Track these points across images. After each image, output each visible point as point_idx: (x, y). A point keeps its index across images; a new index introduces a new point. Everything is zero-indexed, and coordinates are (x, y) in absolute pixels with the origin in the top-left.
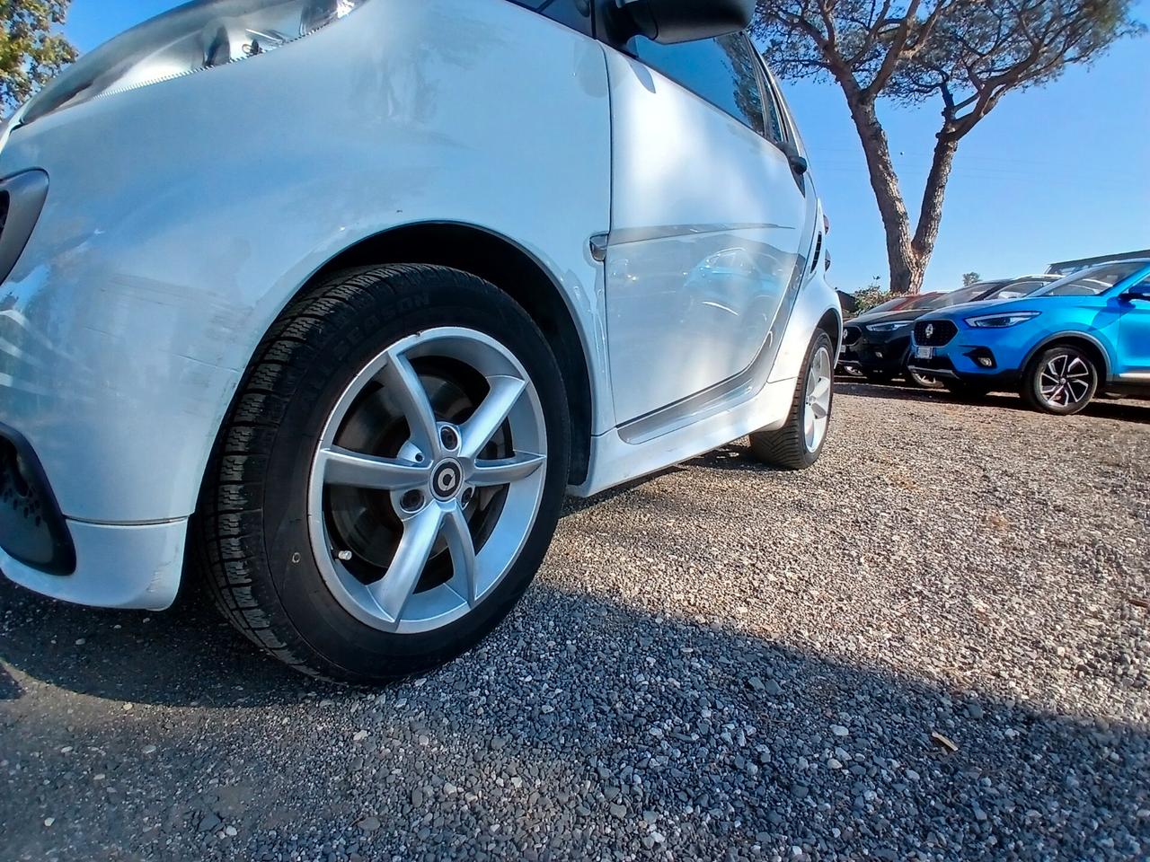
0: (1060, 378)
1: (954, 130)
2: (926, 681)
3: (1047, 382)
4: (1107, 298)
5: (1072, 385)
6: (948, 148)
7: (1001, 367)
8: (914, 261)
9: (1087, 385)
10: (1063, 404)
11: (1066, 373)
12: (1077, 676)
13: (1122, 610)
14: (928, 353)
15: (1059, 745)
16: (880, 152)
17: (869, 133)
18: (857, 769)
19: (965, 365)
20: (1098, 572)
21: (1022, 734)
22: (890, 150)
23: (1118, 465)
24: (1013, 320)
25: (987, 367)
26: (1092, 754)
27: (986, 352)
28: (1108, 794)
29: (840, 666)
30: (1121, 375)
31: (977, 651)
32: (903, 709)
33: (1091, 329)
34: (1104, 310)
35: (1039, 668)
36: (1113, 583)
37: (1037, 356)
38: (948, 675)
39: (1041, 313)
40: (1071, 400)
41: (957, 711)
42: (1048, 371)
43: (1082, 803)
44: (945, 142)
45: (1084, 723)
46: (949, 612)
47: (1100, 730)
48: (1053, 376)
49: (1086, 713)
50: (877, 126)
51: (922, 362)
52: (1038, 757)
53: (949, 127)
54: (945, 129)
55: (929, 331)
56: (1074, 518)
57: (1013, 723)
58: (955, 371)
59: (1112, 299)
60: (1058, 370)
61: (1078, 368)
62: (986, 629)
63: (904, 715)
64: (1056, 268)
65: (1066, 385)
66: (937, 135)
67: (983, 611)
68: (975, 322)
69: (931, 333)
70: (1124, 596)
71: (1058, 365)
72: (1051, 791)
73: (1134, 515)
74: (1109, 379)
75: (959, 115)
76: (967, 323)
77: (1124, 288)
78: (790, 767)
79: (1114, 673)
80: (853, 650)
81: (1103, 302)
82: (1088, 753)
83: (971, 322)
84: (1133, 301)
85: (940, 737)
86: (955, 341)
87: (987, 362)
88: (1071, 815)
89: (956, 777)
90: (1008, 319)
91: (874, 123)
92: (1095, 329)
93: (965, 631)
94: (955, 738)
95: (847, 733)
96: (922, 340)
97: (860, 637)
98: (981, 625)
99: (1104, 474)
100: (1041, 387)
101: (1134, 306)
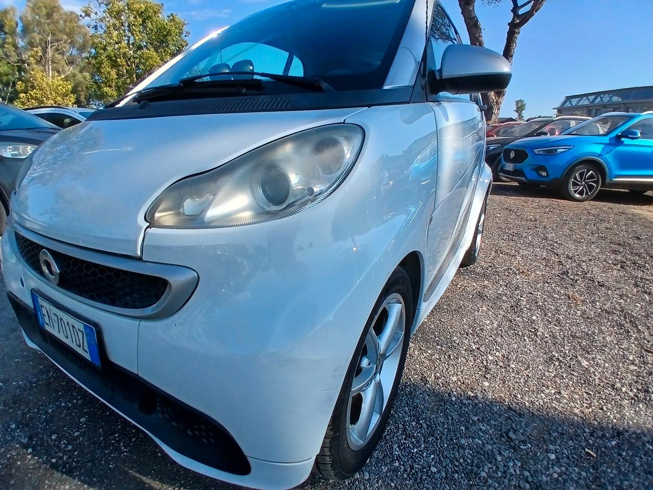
0: (582, 182)
1: (518, 21)
2: (576, 418)
3: (575, 184)
4: (609, 138)
5: (588, 185)
6: (515, 32)
7: (551, 177)
8: (495, 101)
9: (595, 185)
10: (582, 196)
11: (585, 179)
12: (631, 402)
13: (643, 357)
14: (511, 167)
15: (631, 446)
16: (477, 35)
17: (471, 23)
18: (565, 477)
19: (531, 175)
20: (629, 332)
21: (617, 443)
22: (483, 33)
23: (620, 244)
24: (559, 151)
25: (544, 176)
26: (643, 448)
27: (543, 168)
28: (650, 468)
29: (540, 415)
30: (614, 179)
31: (591, 395)
32: (572, 437)
33: (600, 155)
34: (607, 145)
35: (617, 402)
36: (636, 339)
37: (571, 170)
38: (583, 413)
39: (574, 146)
40: (587, 193)
41: (592, 434)
42: (576, 178)
43: (642, 474)
44: (514, 28)
45: (638, 432)
46: (573, 371)
47: (645, 435)
48: (578, 181)
49: (638, 425)
50: (475, 19)
51: (508, 172)
52: (624, 454)
53: (515, 19)
54: (513, 20)
55: (512, 155)
56: (610, 291)
57: (613, 437)
58: (526, 178)
59: (611, 138)
60: (581, 178)
61: (591, 177)
62: (590, 379)
63: (573, 441)
64: (569, 98)
65: (584, 186)
66: (509, 24)
67: (586, 367)
68: (538, 151)
69: (513, 156)
70: (642, 347)
71: (581, 175)
72: (631, 470)
73: (636, 285)
74: (607, 181)
75: (521, 12)
76: (533, 151)
77: (618, 132)
78: (540, 481)
79: (646, 399)
80: (542, 404)
81: (606, 140)
82: (641, 448)
83: (536, 151)
84: (623, 139)
85: (589, 451)
86: (527, 161)
87: (544, 174)
88: (639, 481)
89: (599, 471)
90: (556, 150)
91: (474, 18)
92: (602, 155)
93: (582, 382)
94: (594, 449)
95: (555, 457)
96: (508, 159)
97: (542, 395)
98: (588, 377)
99: (615, 252)
100: (572, 187)
101: (623, 142)
